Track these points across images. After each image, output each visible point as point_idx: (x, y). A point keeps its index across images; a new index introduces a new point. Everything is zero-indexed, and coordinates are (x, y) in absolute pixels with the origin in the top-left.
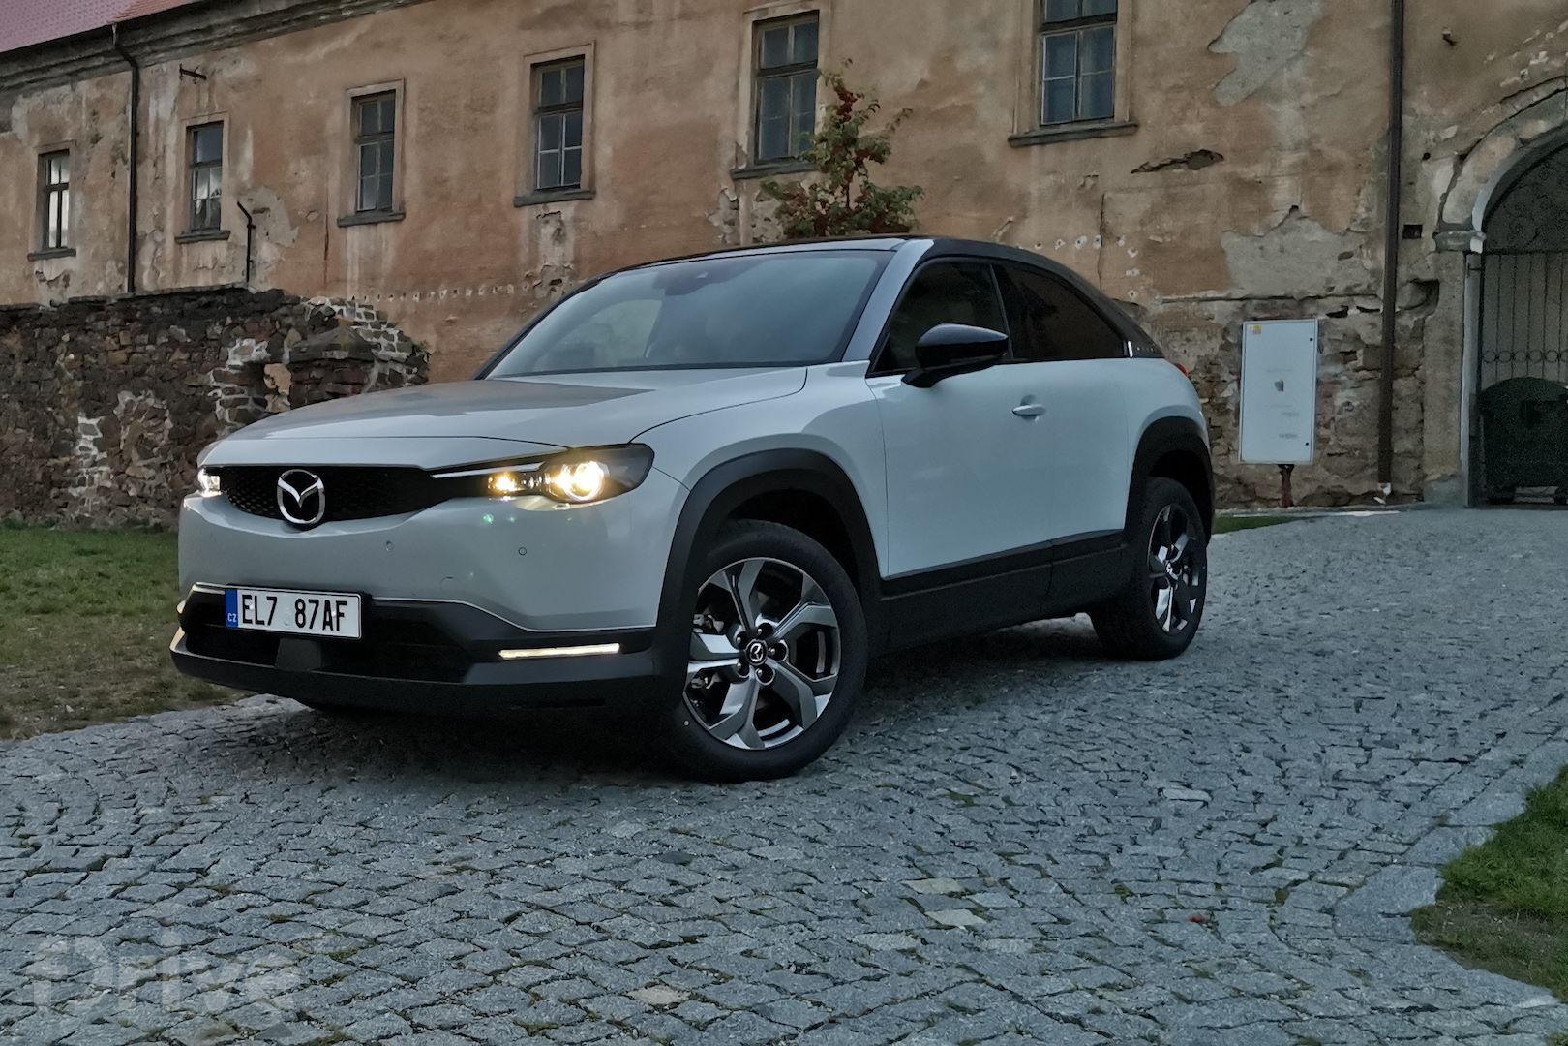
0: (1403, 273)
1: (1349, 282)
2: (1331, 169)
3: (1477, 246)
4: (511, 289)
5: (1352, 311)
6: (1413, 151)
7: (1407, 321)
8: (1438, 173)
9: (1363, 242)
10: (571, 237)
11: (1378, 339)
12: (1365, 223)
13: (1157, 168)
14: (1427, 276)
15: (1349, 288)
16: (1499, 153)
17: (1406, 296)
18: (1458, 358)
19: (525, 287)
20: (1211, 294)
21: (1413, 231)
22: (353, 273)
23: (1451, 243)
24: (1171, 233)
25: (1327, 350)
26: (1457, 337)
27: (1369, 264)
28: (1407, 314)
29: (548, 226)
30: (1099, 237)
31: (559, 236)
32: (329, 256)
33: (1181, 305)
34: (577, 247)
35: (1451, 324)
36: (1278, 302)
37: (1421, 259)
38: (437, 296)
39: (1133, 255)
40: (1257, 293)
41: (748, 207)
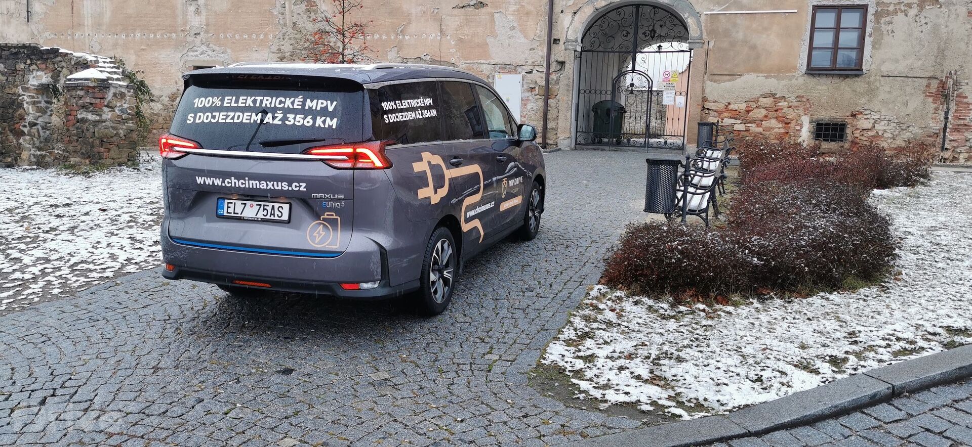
0: (553, 58)
1: (533, 60)
2: (528, 14)
3: (579, 49)
4: (174, 35)
5: (534, 72)
6: (557, 9)
7: (553, 77)
8: (566, 19)
9: (539, 44)
10: (204, 13)
11: (543, 83)
12: (539, 37)
13: (462, 7)
14: (561, 60)
15: (533, 62)
16: (587, 13)
17: (554, 66)
18: (571, 92)
19: (182, 35)
20: (482, 61)
21: (556, 41)
22: (88, 21)
23: (570, 47)
24: (468, 35)
25: (525, 87)
26: (571, 84)
27: (541, 53)
28: (554, 74)
29: (192, 7)
30: (439, 34)
31: (197, 12)
32: (74, 12)
33: (471, 65)
34: (207, 19)
35: (569, 79)
36: (508, 66)
37: (559, 52)
38: (135, 35)
39: (453, 43)
40: (501, 62)
41: (290, 7)
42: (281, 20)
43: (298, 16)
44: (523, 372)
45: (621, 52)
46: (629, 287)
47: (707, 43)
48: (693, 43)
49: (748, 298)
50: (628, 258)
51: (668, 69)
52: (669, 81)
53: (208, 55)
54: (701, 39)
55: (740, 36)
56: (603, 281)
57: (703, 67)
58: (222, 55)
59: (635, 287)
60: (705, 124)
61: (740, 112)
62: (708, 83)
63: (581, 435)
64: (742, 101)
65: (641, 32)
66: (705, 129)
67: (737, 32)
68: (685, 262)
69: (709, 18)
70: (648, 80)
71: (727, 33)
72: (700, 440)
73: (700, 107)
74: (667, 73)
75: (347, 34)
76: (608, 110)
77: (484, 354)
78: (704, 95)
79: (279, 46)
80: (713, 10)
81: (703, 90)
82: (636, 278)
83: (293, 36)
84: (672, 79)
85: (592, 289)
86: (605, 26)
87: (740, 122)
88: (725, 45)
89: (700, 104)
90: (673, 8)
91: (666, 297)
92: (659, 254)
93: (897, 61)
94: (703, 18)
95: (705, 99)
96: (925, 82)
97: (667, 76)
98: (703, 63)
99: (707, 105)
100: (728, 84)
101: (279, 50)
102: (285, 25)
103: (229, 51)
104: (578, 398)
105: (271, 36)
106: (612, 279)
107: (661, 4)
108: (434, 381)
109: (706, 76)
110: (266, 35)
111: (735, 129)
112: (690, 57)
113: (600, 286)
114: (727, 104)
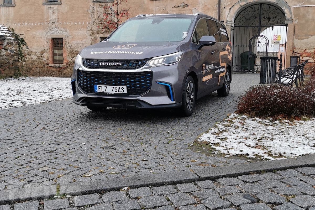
3: (233, 26)
6: (222, 7)
8: (227, 11)
10: (56, 13)
13: (177, 7)
16: (236, 8)
19: (46, 23)
21: (222, 22)
23: (229, 24)
29: (51, 10)
31: (54, 13)
34: (58, 15)
41: (96, 9)
42: (92, 15)
43: (100, 13)
44: (186, 144)
45: (253, 27)
46: (249, 114)
47: (294, 21)
48: (288, 21)
49: (311, 118)
50: (249, 100)
51: (276, 34)
52: (277, 40)
53: (59, 33)
54: (292, 19)
55: (310, 17)
56: (236, 112)
57: (293, 33)
58: (65, 32)
59: (253, 113)
60: (294, 57)
61: (311, 54)
62: (296, 40)
63: (212, 166)
64: (312, 48)
65: (262, 16)
66: (294, 59)
67: (309, 15)
68: (278, 99)
69: (295, 9)
70: (266, 40)
71: (304, 16)
72: (279, 167)
73: (292, 51)
74: (275, 36)
75: (119, 14)
76: (248, 56)
77: (167, 138)
78: (294, 46)
79: (91, 27)
80: (297, 5)
81: (293, 44)
82: (253, 109)
83: (98, 23)
84: (278, 39)
85: (230, 115)
86: (246, 14)
87: (311, 58)
88: (303, 22)
89: (292, 50)
90: (277, 4)
91: (269, 118)
92: (265, 96)
94: (292, 9)
95: (294, 48)
97: (275, 38)
98: (293, 30)
99: (295, 51)
100: (305, 41)
101: (92, 29)
102: (94, 17)
103: (68, 30)
104: (214, 153)
105: (87, 23)
106: (241, 112)
107: (272, 3)
108: (137, 147)
109: (294, 37)
110: (85, 22)
111: (309, 62)
112: (287, 28)
113: (235, 114)
114: (305, 50)
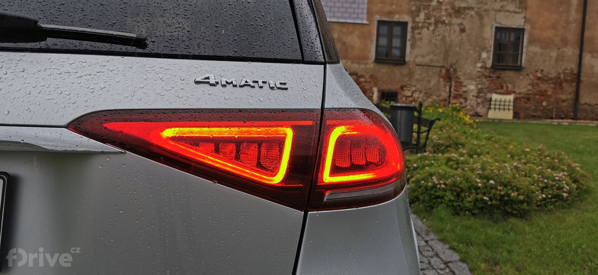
55: (336, 36)
93: (423, 56)
96: (439, 69)
